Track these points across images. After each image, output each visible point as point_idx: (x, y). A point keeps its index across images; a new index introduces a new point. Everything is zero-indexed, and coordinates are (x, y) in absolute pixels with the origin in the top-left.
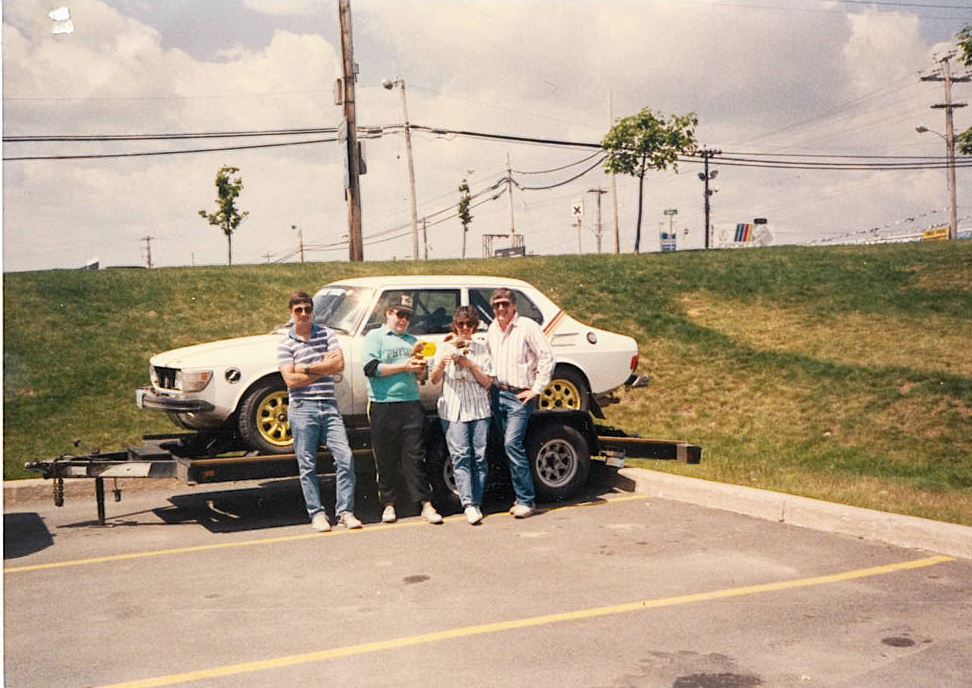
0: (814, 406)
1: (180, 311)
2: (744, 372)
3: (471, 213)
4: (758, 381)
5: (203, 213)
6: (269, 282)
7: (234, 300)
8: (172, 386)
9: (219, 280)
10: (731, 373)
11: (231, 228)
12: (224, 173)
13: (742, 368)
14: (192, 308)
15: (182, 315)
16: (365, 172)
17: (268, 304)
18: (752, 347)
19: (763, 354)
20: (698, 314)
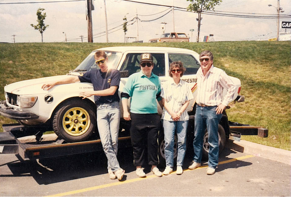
0: (287, 105)
1: (23, 61)
2: (252, 90)
3: (127, 28)
4: (259, 93)
5: (32, 25)
6: (60, 50)
7: (46, 57)
8: (15, 103)
9: (39, 48)
10: (247, 90)
11: (42, 31)
12: (40, 10)
13: (251, 88)
14: (28, 60)
15: (24, 63)
16: (94, 9)
17: (60, 59)
18: (253, 80)
19: (259, 82)
20: (229, 66)
